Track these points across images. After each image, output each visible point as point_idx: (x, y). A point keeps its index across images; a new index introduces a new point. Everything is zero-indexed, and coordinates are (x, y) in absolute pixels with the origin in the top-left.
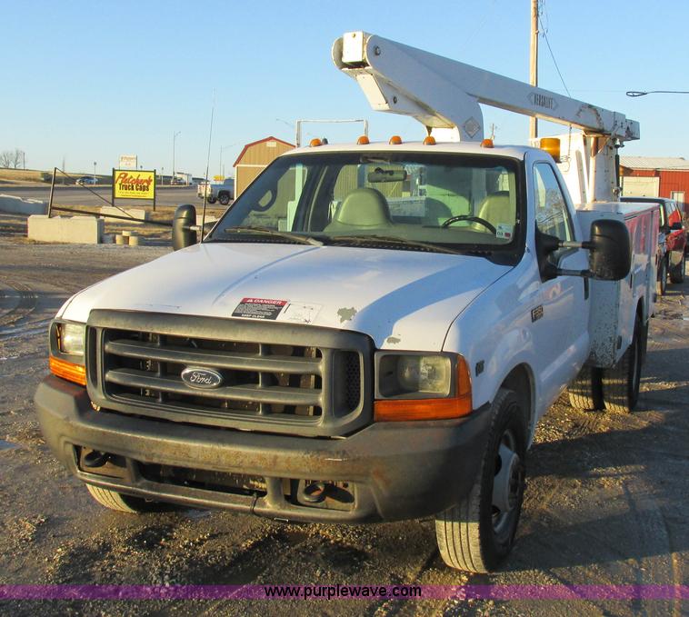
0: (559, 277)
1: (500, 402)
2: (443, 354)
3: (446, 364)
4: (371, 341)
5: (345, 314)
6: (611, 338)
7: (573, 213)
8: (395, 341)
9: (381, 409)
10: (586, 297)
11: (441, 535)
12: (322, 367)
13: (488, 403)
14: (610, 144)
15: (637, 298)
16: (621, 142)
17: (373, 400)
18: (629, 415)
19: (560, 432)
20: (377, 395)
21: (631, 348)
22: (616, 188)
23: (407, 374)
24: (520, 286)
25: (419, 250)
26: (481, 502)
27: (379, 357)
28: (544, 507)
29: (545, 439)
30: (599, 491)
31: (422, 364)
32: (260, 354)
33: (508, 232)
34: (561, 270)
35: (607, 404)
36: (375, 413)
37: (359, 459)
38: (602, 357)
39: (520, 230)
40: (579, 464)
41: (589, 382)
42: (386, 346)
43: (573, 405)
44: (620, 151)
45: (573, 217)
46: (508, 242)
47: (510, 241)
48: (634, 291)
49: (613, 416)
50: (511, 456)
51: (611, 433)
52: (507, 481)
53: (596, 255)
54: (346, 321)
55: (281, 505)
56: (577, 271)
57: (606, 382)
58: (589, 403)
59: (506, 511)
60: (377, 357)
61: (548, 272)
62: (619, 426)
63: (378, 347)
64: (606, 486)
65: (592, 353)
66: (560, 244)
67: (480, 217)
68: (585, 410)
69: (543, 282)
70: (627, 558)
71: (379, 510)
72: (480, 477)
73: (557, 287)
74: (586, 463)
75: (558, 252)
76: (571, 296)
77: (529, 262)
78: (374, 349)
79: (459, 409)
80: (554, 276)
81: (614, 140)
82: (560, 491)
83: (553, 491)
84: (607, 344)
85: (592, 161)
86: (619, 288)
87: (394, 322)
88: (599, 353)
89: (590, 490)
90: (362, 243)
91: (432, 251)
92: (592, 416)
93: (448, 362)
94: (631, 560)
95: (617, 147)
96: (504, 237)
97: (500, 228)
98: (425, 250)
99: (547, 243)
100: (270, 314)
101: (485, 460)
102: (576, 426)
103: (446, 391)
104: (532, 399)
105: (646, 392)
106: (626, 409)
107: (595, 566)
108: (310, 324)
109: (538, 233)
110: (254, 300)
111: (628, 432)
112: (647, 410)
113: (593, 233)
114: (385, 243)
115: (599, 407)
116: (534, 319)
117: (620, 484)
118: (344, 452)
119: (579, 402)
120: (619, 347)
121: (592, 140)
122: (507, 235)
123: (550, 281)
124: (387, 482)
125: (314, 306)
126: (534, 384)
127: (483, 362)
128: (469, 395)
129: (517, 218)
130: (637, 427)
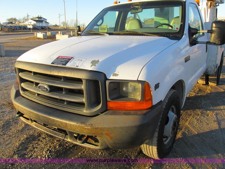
0: (197, 44)
1: (169, 97)
2: (138, 81)
3: (140, 86)
4: (105, 75)
5: (94, 63)
6: (214, 65)
7: (203, 23)
8: (116, 75)
9: (111, 105)
10: (206, 51)
11: (142, 148)
12: (83, 87)
13: (161, 101)
14: (215, 5)
15: (222, 51)
16: (218, 4)
17: (107, 101)
18: (216, 87)
19: (194, 92)
20: (108, 99)
21: (219, 66)
22: (216, 19)
23: (124, 89)
24: (182, 48)
25: (143, 35)
26: (158, 139)
27: (108, 83)
28: (187, 124)
29: (190, 95)
30: (207, 117)
31: (129, 85)
32: (62, 80)
33: (177, 27)
34: (198, 42)
35: (209, 83)
36: (108, 107)
37: (98, 128)
38: (210, 71)
39: (182, 27)
40: (200, 105)
41: (204, 77)
42: (112, 77)
43: (199, 83)
44: (218, 7)
45: (203, 24)
46: (177, 31)
47: (178, 31)
48: (222, 49)
49: (212, 87)
50: (173, 116)
51: (211, 93)
52: (171, 127)
53: (213, 35)
54: (93, 66)
55: (73, 140)
56: (205, 42)
57: (210, 77)
58: (204, 82)
59: (170, 137)
60: (107, 82)
61: (193, 43)
62: (213, 91)
63: (108, 78)
64: (209, 115)
65: (207, 70)
66: (198, 32)
67: (171, 25)
68: (203, 85)
69: (190, 46)
70: (218, 153)
71: (110, 147)
72: (157, 130)
73: (196, 48)
74: (202, 105)
75: (197, 35)
76: (201, 51)
77: (185, 38)
78: (106, 79)
79: (146, 106)
80: (195, 44)
81: (216, 4)
82: (193, 117)
83: (191, 117)
84: (212, 67)
85: (209, 10)
86: (218, 48)
87: (117, 66)
88: (209, 70)
89: (204, 117)
90: (123, 34)
91: (147, 35)
92: (205, 87)
93: (140, 85)
94: (220, 154)
95: (217, 6)
96: (176, 29)
97: (175, 26)
98: (145, 35)
99: (193, 31)
100: (64, 63)
101: (160, 122)
102: (200, 90)
103: (139, 98)
104: (184, 91)
105: (221, 79)
106: (216, 84)
107: (205, 157)
108: (78, 67)
109: (190, 28)
110: (62, 57)
111: (216, 93)
112: (222, 85)
113: (212, 27)
114: (131, 34)
115: (207, 84)
116: (186, 61)
117: (215, 114)
118: (92, 125)
119: (201, 82)
120: (216, 68)
121: (209, 3)
122: (177, 28)
123: (193, 46)
124: (111, 138)
125: (82, 59)
126: (185, 86)
127: (159, 83)
128: (151, 99)
129: (181, 22)
130: (219, 91)
